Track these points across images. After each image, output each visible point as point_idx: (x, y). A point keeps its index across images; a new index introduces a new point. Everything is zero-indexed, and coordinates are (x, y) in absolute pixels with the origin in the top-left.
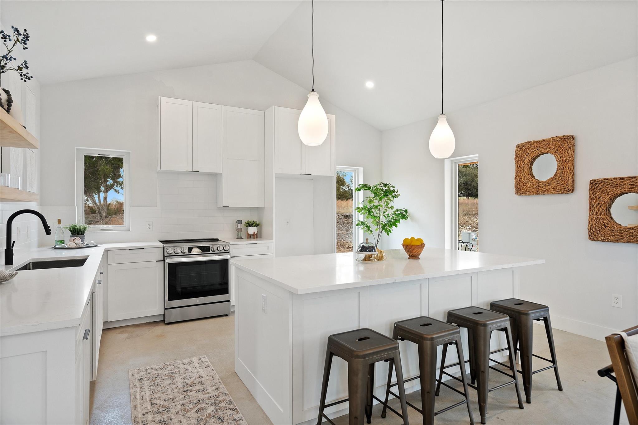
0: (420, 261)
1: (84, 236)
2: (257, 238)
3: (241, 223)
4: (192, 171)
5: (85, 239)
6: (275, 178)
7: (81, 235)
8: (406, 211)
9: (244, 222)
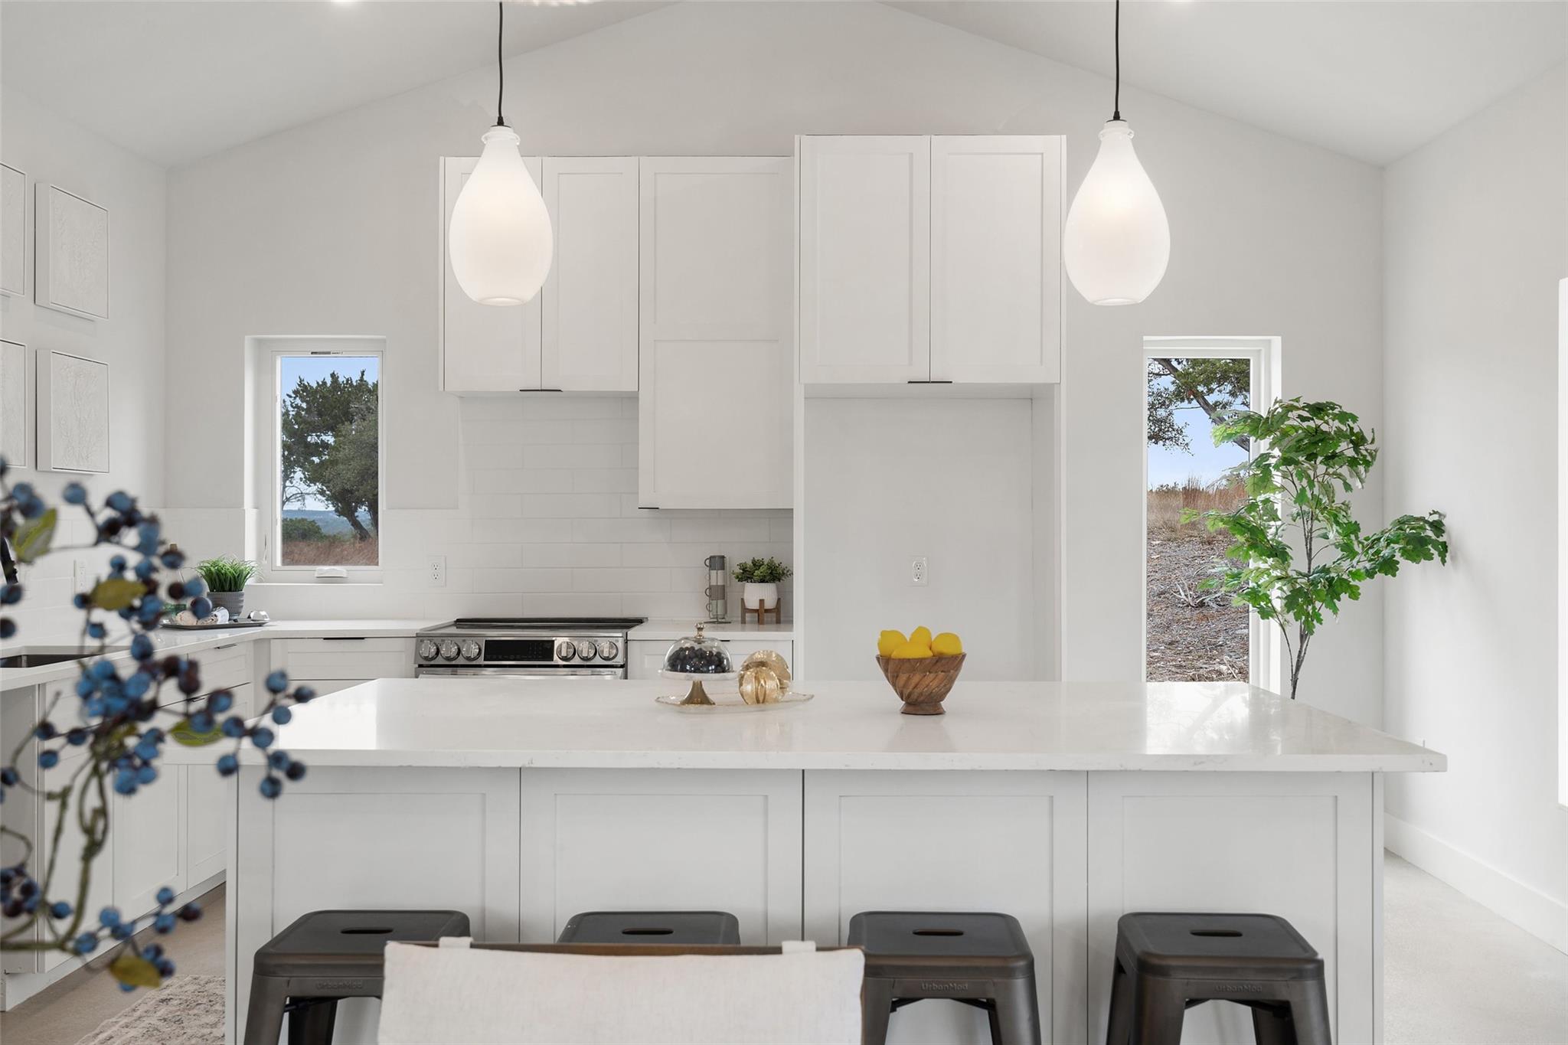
0: (943, 720)
1: (242, 595)
2: (778, 622)
3: (724, 569)
4: (541, 390)
5: (244, 604)
6: (805, 398)
7: (230, 590)
8: (1438, 527)
9: (734, 566)
